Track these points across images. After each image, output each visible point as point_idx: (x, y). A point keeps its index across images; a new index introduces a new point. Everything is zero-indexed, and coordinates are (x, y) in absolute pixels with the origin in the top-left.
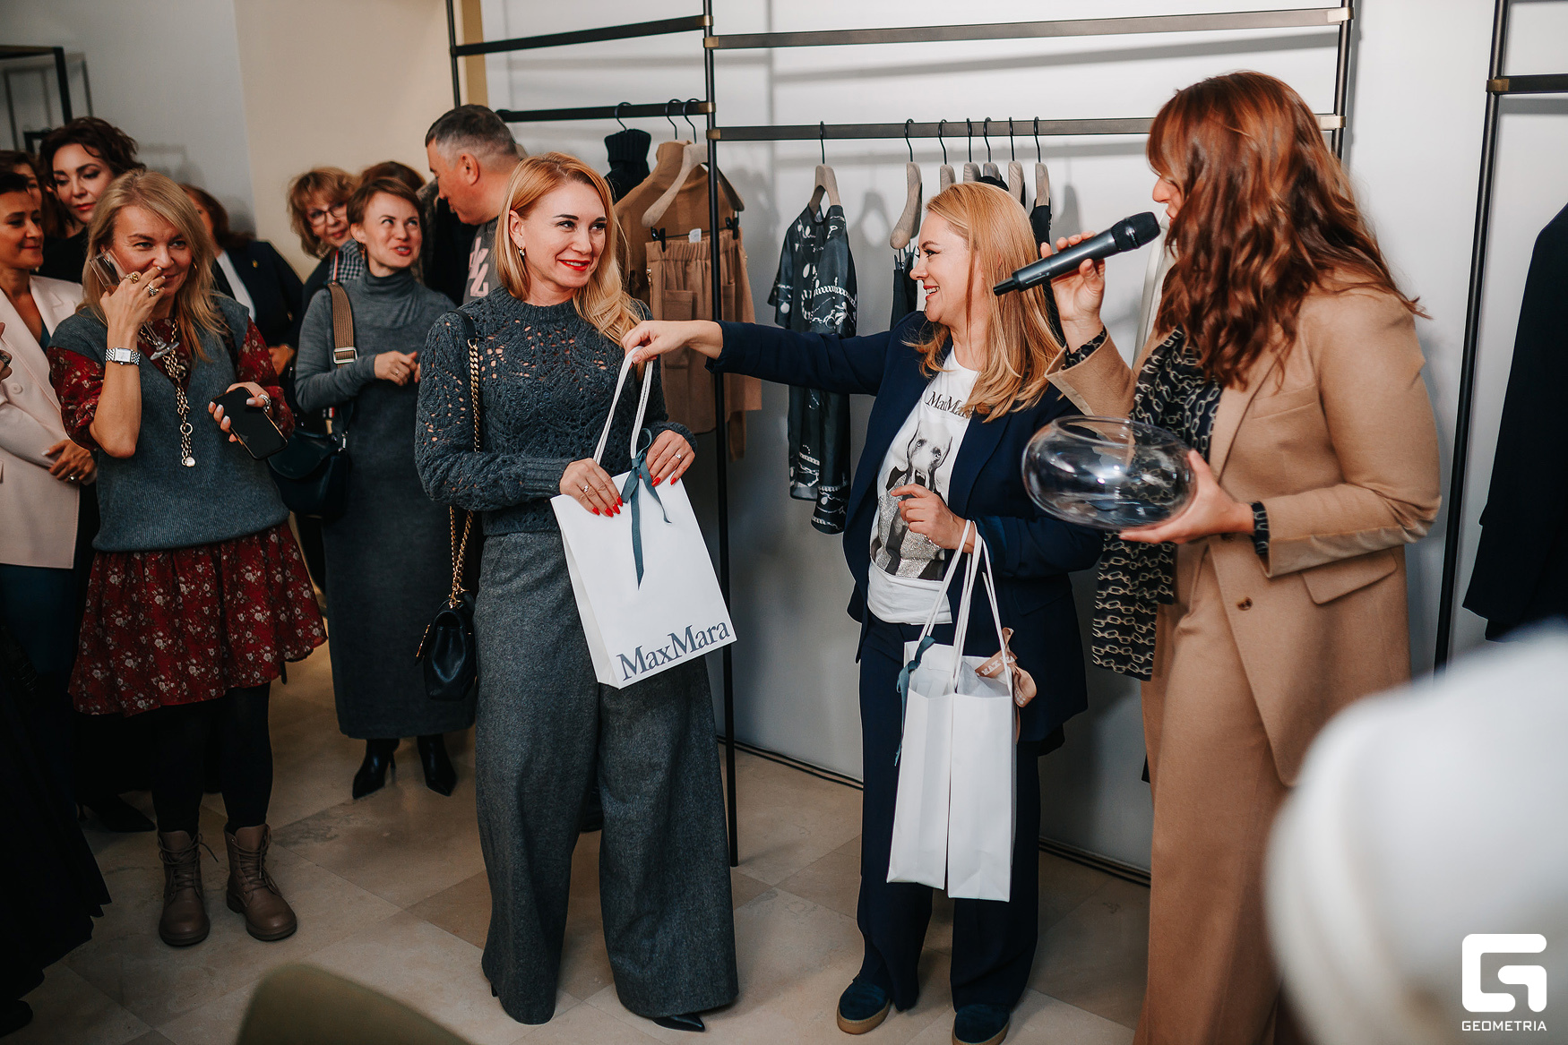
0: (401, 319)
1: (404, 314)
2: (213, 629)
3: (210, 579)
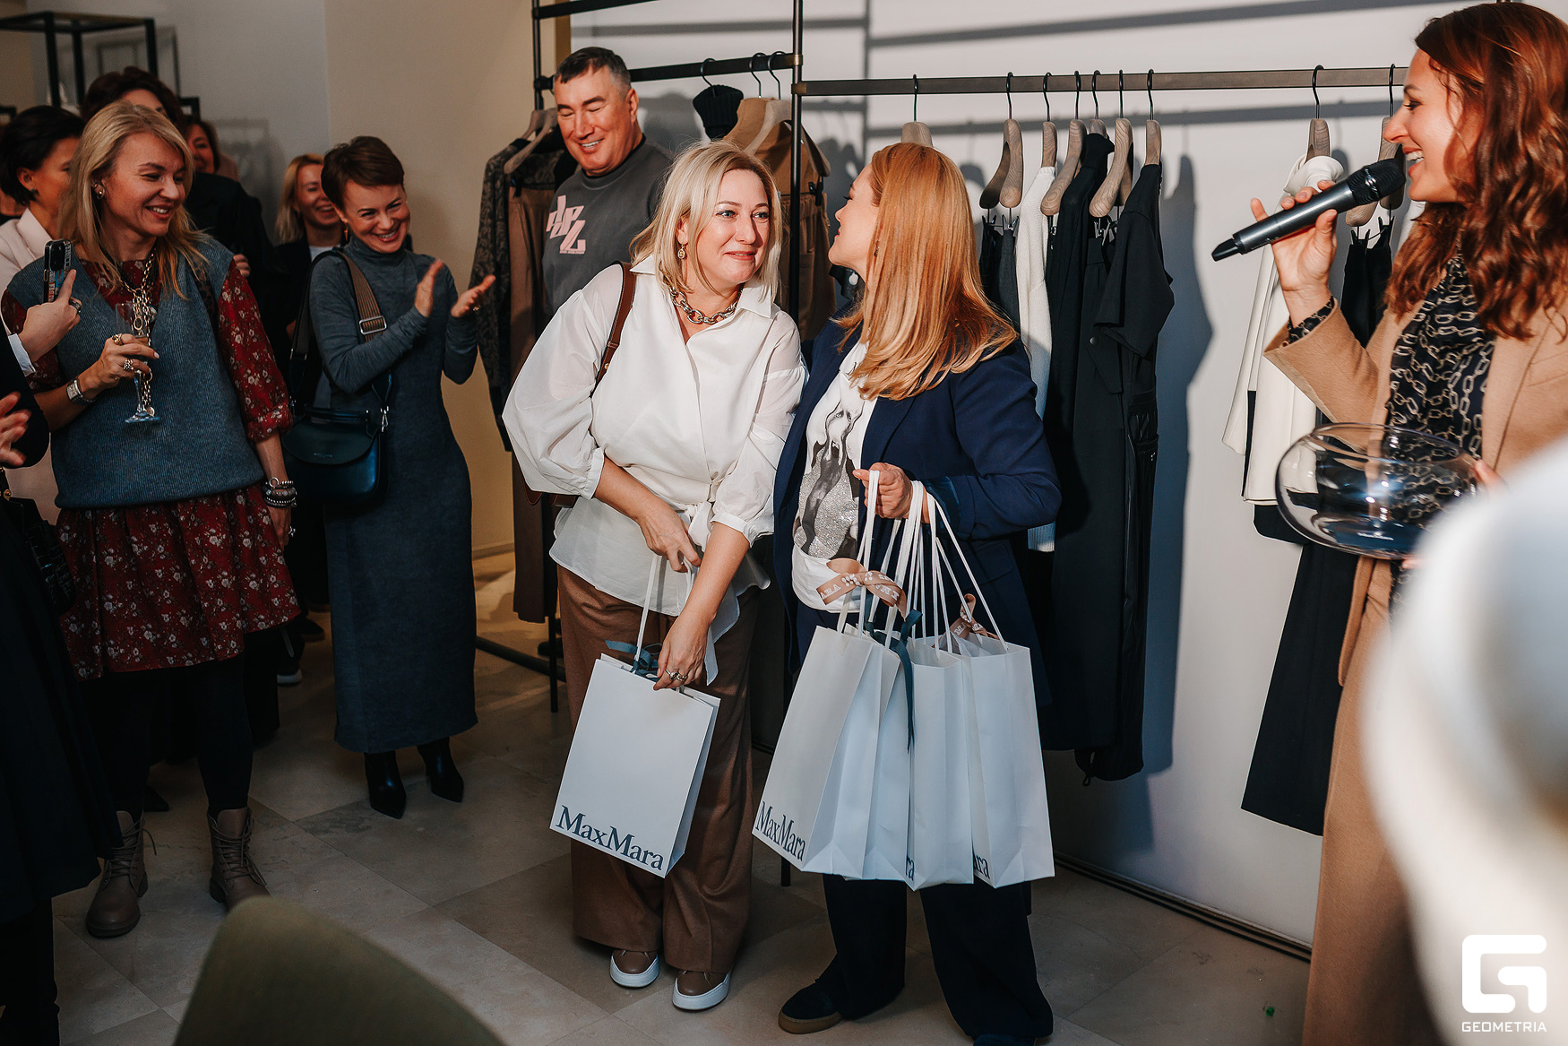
2: (167, 594)
3: (164, 540)
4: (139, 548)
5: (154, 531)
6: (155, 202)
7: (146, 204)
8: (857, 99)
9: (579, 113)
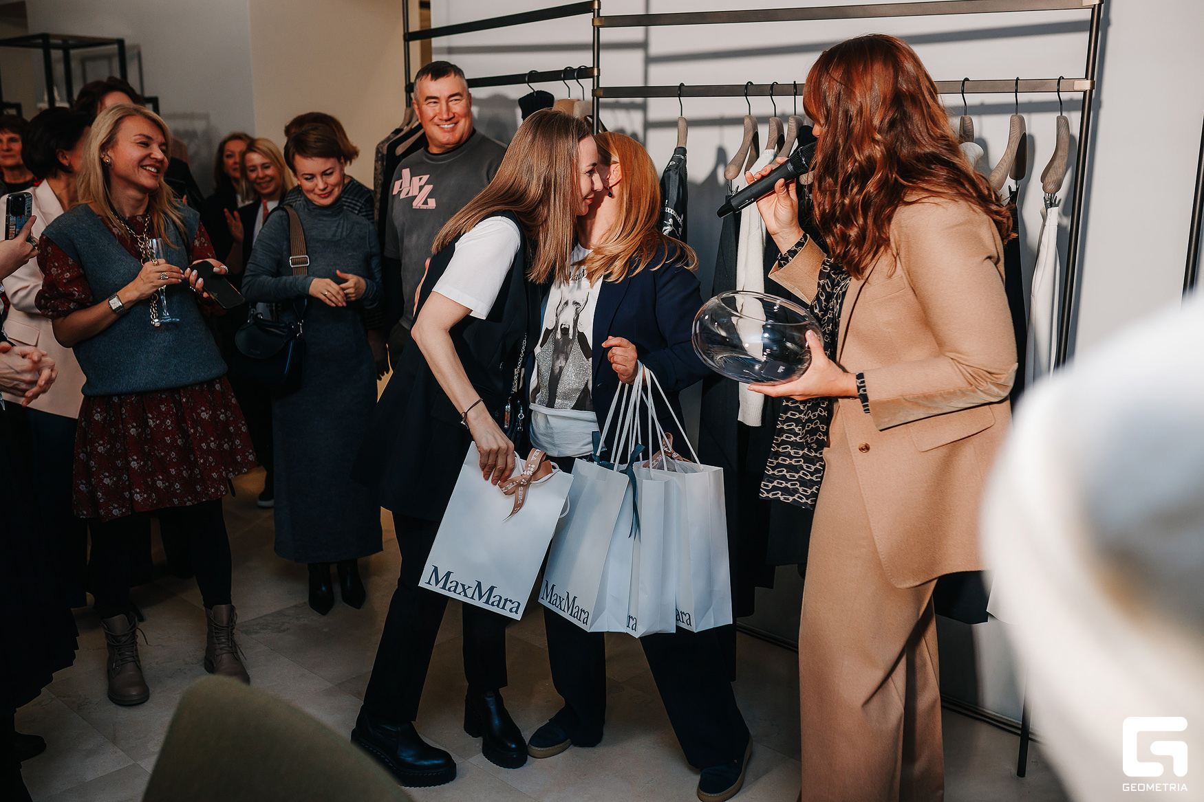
0: (338, 234)
1: (340, 230)
2: (173, 454)
3: (171, 417)
4: (153, 422)
5: (163, 410)
6: (147, 162)
7: (141, 164)
8: (639, 100)
9: (444, 102)
